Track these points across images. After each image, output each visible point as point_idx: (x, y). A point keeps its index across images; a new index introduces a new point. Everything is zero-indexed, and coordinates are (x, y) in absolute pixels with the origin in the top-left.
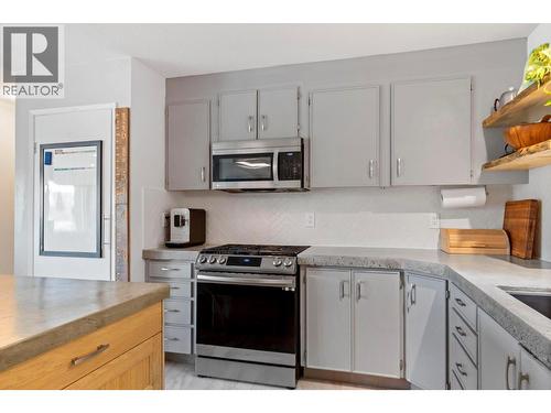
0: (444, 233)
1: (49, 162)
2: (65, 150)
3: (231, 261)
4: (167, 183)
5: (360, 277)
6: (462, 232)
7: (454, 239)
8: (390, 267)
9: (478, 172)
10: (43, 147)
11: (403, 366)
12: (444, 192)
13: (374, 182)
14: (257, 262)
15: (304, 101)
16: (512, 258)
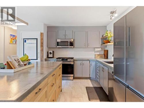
0: (95, 55)
1: (25, 42)
2: (29, 40)
3: (62, 60)
4: (47, 46)
5: (83, 62)
6: (98, 55)
7: (97, 56)
8: (88, 60)
9: (100, 46)
10: (24, 39)
11: (90, 75)
12: (95, 48)
13: (85, 47)
14: (67, 60)
15: (73, 33)
16: (105, 58)
